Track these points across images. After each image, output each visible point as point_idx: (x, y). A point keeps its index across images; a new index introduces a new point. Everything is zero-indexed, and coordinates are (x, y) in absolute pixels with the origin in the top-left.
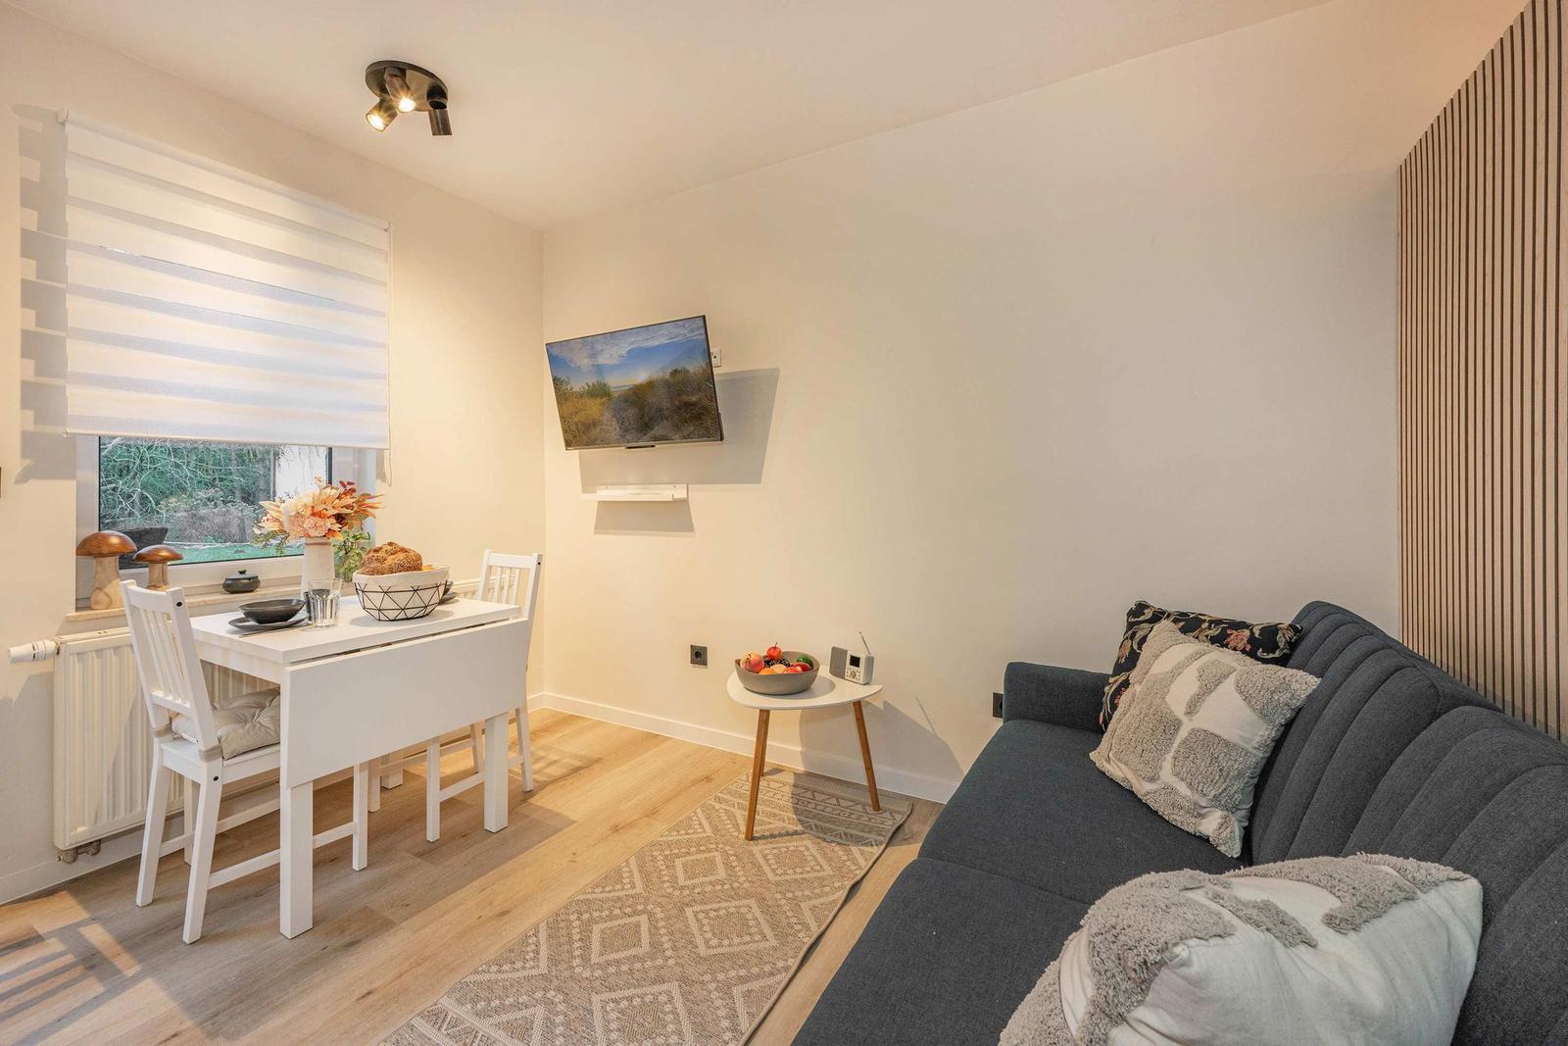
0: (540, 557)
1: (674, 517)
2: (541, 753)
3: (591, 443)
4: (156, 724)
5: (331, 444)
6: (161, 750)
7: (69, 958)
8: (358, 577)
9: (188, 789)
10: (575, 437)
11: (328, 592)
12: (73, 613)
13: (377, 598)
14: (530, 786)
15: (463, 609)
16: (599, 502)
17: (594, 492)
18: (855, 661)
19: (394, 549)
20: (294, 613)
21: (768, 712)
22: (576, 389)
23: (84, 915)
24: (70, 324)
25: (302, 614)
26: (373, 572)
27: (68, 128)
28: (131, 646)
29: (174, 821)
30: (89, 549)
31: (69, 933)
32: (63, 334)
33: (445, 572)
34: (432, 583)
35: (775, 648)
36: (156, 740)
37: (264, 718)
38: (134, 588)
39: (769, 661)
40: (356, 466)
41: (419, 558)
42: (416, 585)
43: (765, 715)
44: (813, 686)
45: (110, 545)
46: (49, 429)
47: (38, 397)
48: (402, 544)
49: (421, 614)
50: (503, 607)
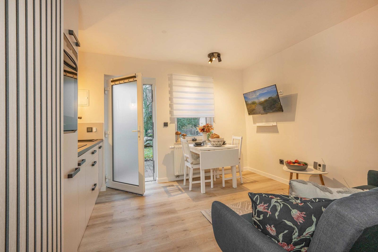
0: (242, 137)
1: (274, 130)
2: (246, 178)
3: (254, 114)
4: (185, 159)
5: (206, 117)
6: (186, 163)
7: (177, 189)
8: (210, 139)
9: (189, 169)
10: (251, 112)
11: (206, 141)
12: (175, 143)
13: (213, 142)
14: (242, 183)
15: (227, 146)
16: (257, 126)
17: (256, 124)
18: (320, 165)
19: (215, 134)
20: (201, 144)
21: (292, 173)
22: (250, 103)
23: (178, 185)
24: (174, 102)
25: (202, 144)
26: (212, 138)
27: (173, 75)
28: (182, 148)
29: (187, 175)
30: (177, 134)
31: (177, 186)
32: (173, 104)
33: (223, 139)
34: (221, 140)
35: (297, 160)
36: (185, 161)
37: (198, 160)
38: (182, 139)
39: (295, 163)
40: (210, 120)
41: (219, 136)
42: (218, 141)
43: (292, 174)
44: (306, 169)
45: (179, 133)
46: (172, 117)
47: (171, 113)
48: (216, 133)
49: (219, 146)
50: (234, 146)
